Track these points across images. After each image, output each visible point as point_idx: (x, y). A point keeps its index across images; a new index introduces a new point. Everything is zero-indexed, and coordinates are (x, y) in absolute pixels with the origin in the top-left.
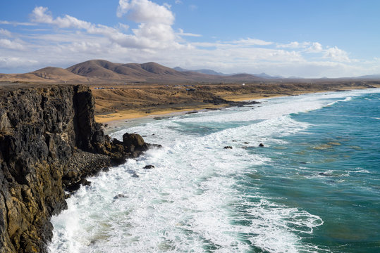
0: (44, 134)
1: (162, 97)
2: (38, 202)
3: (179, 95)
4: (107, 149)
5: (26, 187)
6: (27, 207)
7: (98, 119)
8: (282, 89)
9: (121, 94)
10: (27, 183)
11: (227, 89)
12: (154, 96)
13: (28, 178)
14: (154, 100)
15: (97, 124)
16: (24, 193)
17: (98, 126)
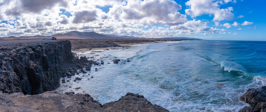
0: (55, 56)
1: (95, 44)
2: (51, 77)
3: (102, 43)
4: (75, 62)
5: (48, 72)
6: (48, 78)
7: (72, 51)
8: (137, 42)
9: (81, 43)
10: (48, 71)
11: (119, 42)
12: (93, 44)
13: (49, 69)
14: (93, 45)
15: (72, 53)
16: (47, 74)
17: (72, 54)
